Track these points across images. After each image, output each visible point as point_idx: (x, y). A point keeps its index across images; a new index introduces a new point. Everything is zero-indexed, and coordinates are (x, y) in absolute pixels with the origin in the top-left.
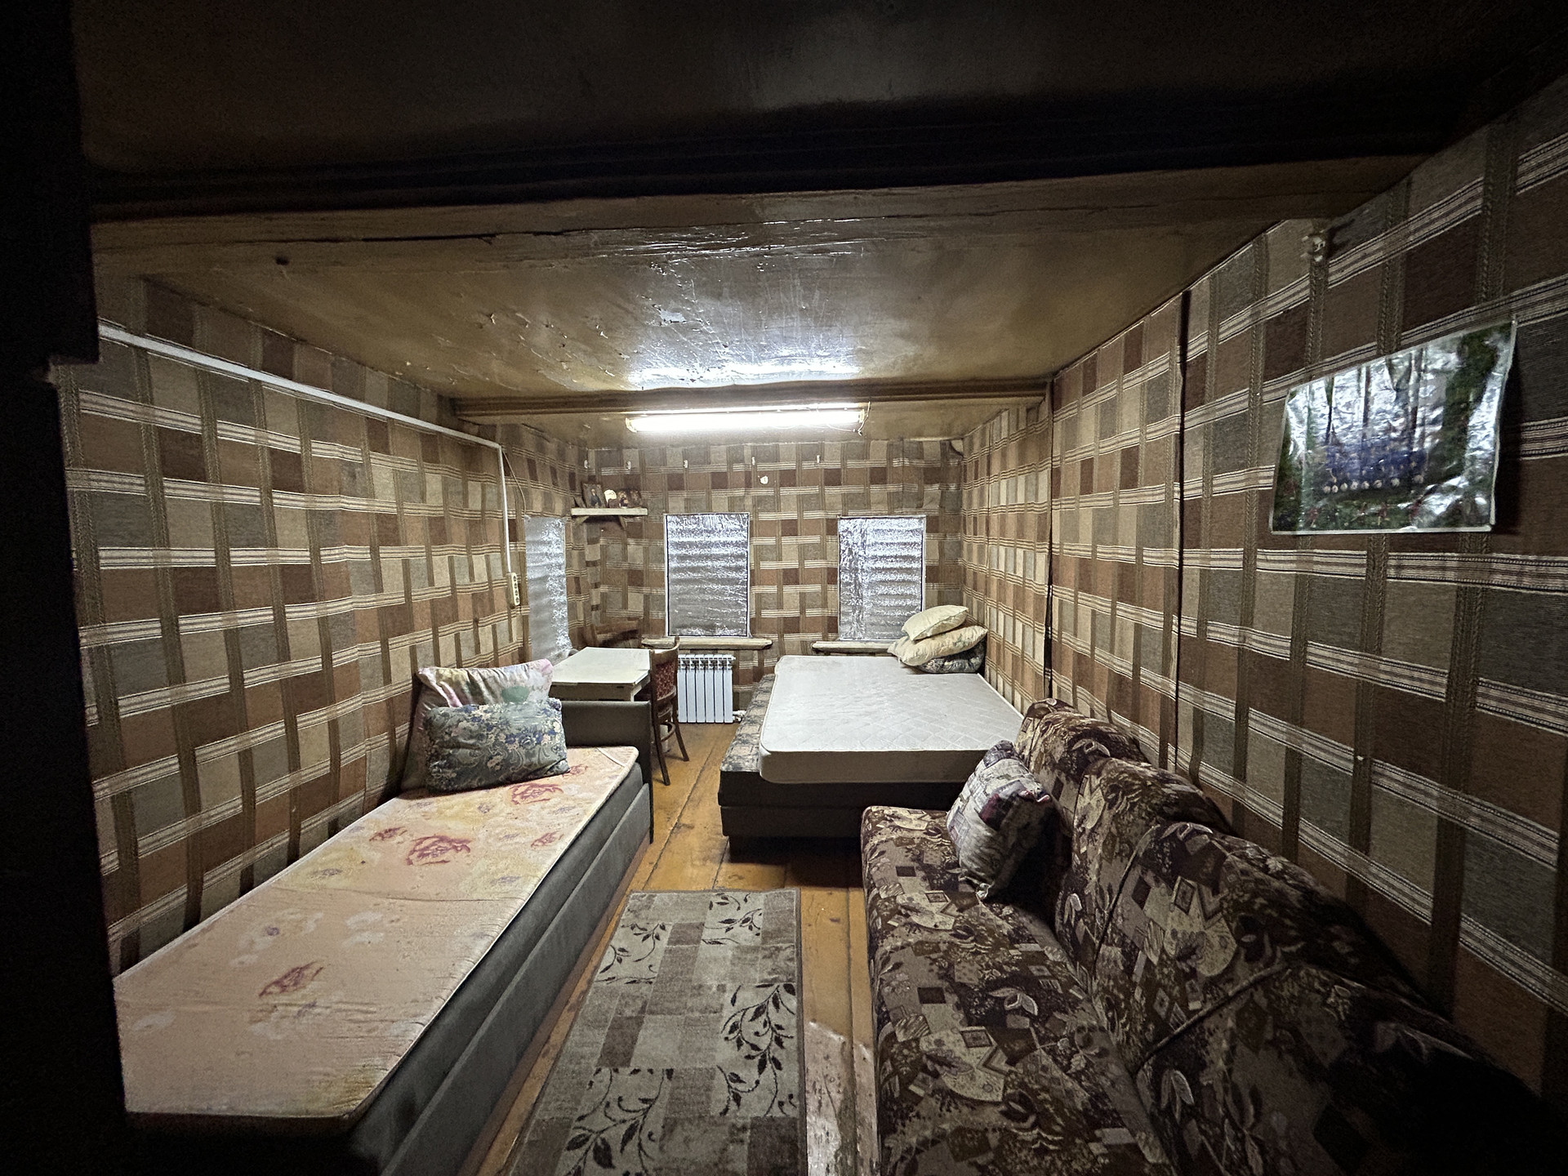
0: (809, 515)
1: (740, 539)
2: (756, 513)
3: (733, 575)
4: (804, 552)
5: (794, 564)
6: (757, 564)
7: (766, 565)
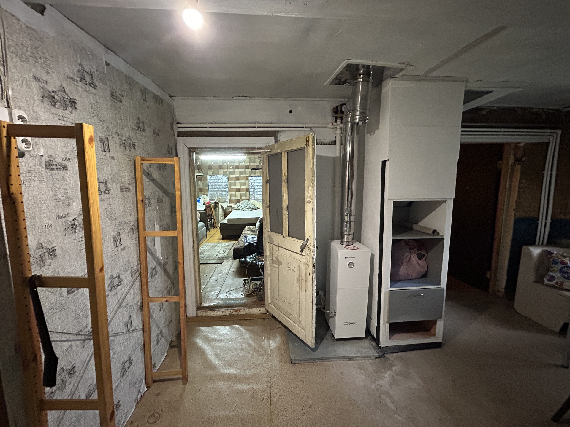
0: (242, 176)
1: (226, 181)
2: (230, 175)
3: (224, 189)
4: (241, 184)
5: (239, 187)
6: (230, 187)
7: (232, 187)
